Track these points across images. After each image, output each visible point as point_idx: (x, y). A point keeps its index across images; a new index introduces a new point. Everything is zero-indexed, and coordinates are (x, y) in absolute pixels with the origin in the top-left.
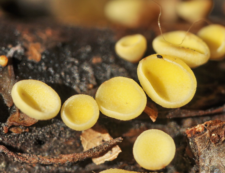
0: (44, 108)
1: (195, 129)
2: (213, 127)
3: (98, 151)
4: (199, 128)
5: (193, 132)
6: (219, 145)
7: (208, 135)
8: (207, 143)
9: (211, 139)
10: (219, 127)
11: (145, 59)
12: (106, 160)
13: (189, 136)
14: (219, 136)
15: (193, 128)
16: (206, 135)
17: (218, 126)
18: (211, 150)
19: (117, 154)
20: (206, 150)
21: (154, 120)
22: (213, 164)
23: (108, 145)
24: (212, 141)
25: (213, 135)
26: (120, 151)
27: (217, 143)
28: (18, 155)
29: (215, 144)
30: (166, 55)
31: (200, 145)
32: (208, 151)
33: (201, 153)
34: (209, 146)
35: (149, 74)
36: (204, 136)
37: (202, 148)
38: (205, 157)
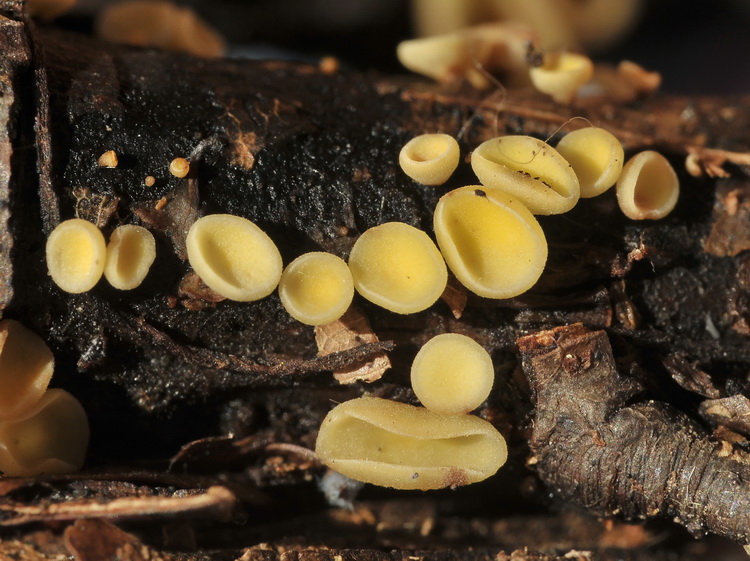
0: (249, 275)
1: (536, 338)
2: (569, 343)
3: (346, 361)
4: (544, 336)
5: (531, 345)
6: (578, 375)
7: (559, 356)
8: (555, 371)
9: (563, 364)
10: (581, 343)
11: (450, 195)
12: (359, 378)
13: (523, 348)
14: (579, 359)
15: (531, 336)
16: (555, 355)
17: (579, 339)
18: (561, 382)
19: (383, 371)
20: (553, 383)
21: (458, 316)
22: (563, 409)
23: (366, 352)
24: (566, 366)
25: (569, 356)
26: (389, 366)
27: (575, 371)
28: (191, 352)
29: (571, 373)
30: (492, 190)
31: (542, 372)
32: (556, 385)
33: (541, 387)
34: (560, 375)
35: (455, 224)
36: (551, 357)
37: (545, 378)
38: (548, 393)
